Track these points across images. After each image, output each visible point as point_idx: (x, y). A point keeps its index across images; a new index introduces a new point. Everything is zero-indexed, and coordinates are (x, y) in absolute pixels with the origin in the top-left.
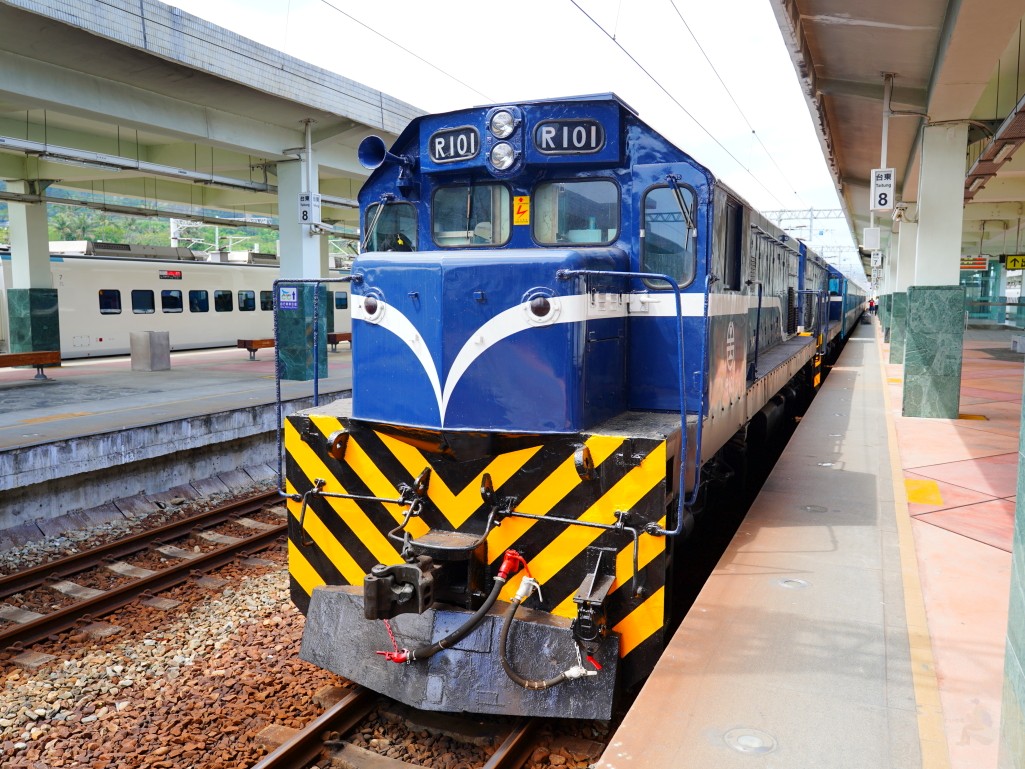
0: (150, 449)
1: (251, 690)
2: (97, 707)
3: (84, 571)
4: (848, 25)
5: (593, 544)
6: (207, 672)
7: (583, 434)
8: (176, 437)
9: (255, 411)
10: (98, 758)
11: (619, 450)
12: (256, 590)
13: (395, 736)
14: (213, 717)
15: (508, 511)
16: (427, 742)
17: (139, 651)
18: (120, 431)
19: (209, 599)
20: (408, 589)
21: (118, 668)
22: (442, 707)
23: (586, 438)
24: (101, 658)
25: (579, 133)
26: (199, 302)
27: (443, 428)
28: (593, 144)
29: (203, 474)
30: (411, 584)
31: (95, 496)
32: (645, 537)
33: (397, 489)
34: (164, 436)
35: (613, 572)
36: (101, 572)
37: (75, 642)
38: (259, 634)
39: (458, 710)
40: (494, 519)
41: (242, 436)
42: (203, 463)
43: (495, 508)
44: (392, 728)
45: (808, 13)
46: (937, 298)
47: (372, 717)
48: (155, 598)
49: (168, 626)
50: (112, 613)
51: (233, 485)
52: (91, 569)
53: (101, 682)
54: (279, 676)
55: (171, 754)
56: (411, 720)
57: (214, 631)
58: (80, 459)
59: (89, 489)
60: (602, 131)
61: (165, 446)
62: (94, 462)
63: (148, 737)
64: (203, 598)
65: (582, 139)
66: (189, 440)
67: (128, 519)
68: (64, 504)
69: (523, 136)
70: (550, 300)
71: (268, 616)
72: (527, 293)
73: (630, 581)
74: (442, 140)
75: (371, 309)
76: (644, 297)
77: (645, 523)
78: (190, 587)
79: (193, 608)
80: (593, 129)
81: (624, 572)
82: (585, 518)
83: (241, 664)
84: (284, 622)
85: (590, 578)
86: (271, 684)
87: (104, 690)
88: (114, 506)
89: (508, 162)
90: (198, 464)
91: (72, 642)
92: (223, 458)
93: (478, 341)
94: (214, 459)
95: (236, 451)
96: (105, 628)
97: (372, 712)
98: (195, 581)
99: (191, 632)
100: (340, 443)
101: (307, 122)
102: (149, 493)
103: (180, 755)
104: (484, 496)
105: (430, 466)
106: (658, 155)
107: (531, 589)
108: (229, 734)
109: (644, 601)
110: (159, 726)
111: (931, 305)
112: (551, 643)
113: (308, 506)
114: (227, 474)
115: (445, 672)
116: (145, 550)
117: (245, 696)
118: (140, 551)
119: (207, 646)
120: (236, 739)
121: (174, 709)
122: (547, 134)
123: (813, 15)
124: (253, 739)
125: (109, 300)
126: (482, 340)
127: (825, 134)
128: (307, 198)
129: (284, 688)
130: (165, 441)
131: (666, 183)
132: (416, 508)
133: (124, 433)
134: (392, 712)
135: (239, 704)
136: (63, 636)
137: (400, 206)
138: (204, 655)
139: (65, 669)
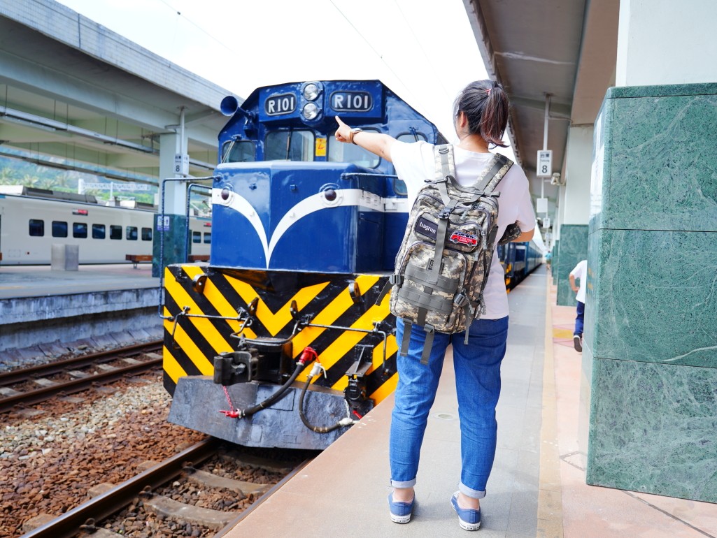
0: (65, 311)
1: (134, 444)
2: (30, 451)
3: (18, 383)
4: (523, 60)
5: (359, 343)
6: (104, 436)
7: (355, 274)
8: (84, 304)
9: (138, 292)
10: (31, 476)
11: (376, 284)
12: (137, 394)
13: (229, 469)
14: (108, 457)
15: (306, 323)
16: (250, 471)
17: (57, 423)
18: (46, 297)
19: (105, 398)
20: (242, 366)
21: (44, 432)
22: (261, 445)
23: (356, 277)
24: (32, 426)
25: (358, 100)
26: (98, 233)
27: (267, 269)
28: (366, 106)
29: (100, 332)
30: (244, 364)
31: (26, 340)
32: (391, 337)
33: (237, 311)
34: (75, 303)
35: (371, 360)
36: (29, 384)
37: (13, 418)
38: (139, 417)
39: (271, 446)
40: (298, 327)
41: (129, 308)
42: (101, 325)
43: (299, 321)
44: (227, 464)
45: (499, 51)
46: (577, 232)
47: (215, 458)
48: (68, 397)
49: (77, 411)
50: (39, 404)
51: (120, 341)
52: (22, 382)
53: (31, 439)
54: (153, 438)
55: (81, 475)
56: (240, 460)
57: (108, 415)
58: (17, 313)
59: (22, 335)
60: (371, 99)
61: (76, 310)
62: (27, 316)
63: (65, 466)
64: (101, 397)
65: (360, 103)
66: (92, 307)
67: (48, 356)
68: (4, 344)
69: (323, 99)
70: (336, 191)
71: (145, 408)
72: (323, 187)
73: (381, 366)
74: (273, 101)
75: (225, 197)
76: (394, 200)
77: (391, 329)
78: (93, 392)
79: (95, 402)
80: (366, 98)
81: (378, 360)
82: (354, 326)
83: (127, 432)
84: (156, 412)
85: (357, 364)
86: (147, 442)
87: (34, 443)
88: (38, 348)
89: (313, 115)
90: (97, 325)
91: (11, 418)
92: (115, 322)
93: (292, 215)
94: (108, 322)
95: (124, 319)
96: (33, 411)
97: (214, 455)
98: (95, 389)
99: (93, 415)
100: (201, 282)
101: (182, 108)
102: (63, 341)
103: (87, 476)
104: (292, 313)
105: (258, 296)
106: (405, 115)
107: (320, 370)
108: (119, 466)
109: (389, 378)
110: (73, 461)
111: (574, 236)
112: (331, 404)
113: (178, 324)
114: (116, 334)
115: (263, 423)
116: (60, 373)
117: (130, 447)
118: (56, 373)
119: (103, 423)
120: (124, 468)
121: (82, 452)
122: (338, 100)
123: (503, 51)
124: (136, 468)
125: (36, 229)
126: (294, 214)
127: (512, 133)
128: (180, 157)
129: (156, 443)
130: (76, 306)
131: (409, 132)
132: (248, 322)
133: (49, 298)
134: (227, 455)
135: (126, 451)
136: (5, 415)
137: (245, 143)
138: (101, 428)
139: (7, 431)
